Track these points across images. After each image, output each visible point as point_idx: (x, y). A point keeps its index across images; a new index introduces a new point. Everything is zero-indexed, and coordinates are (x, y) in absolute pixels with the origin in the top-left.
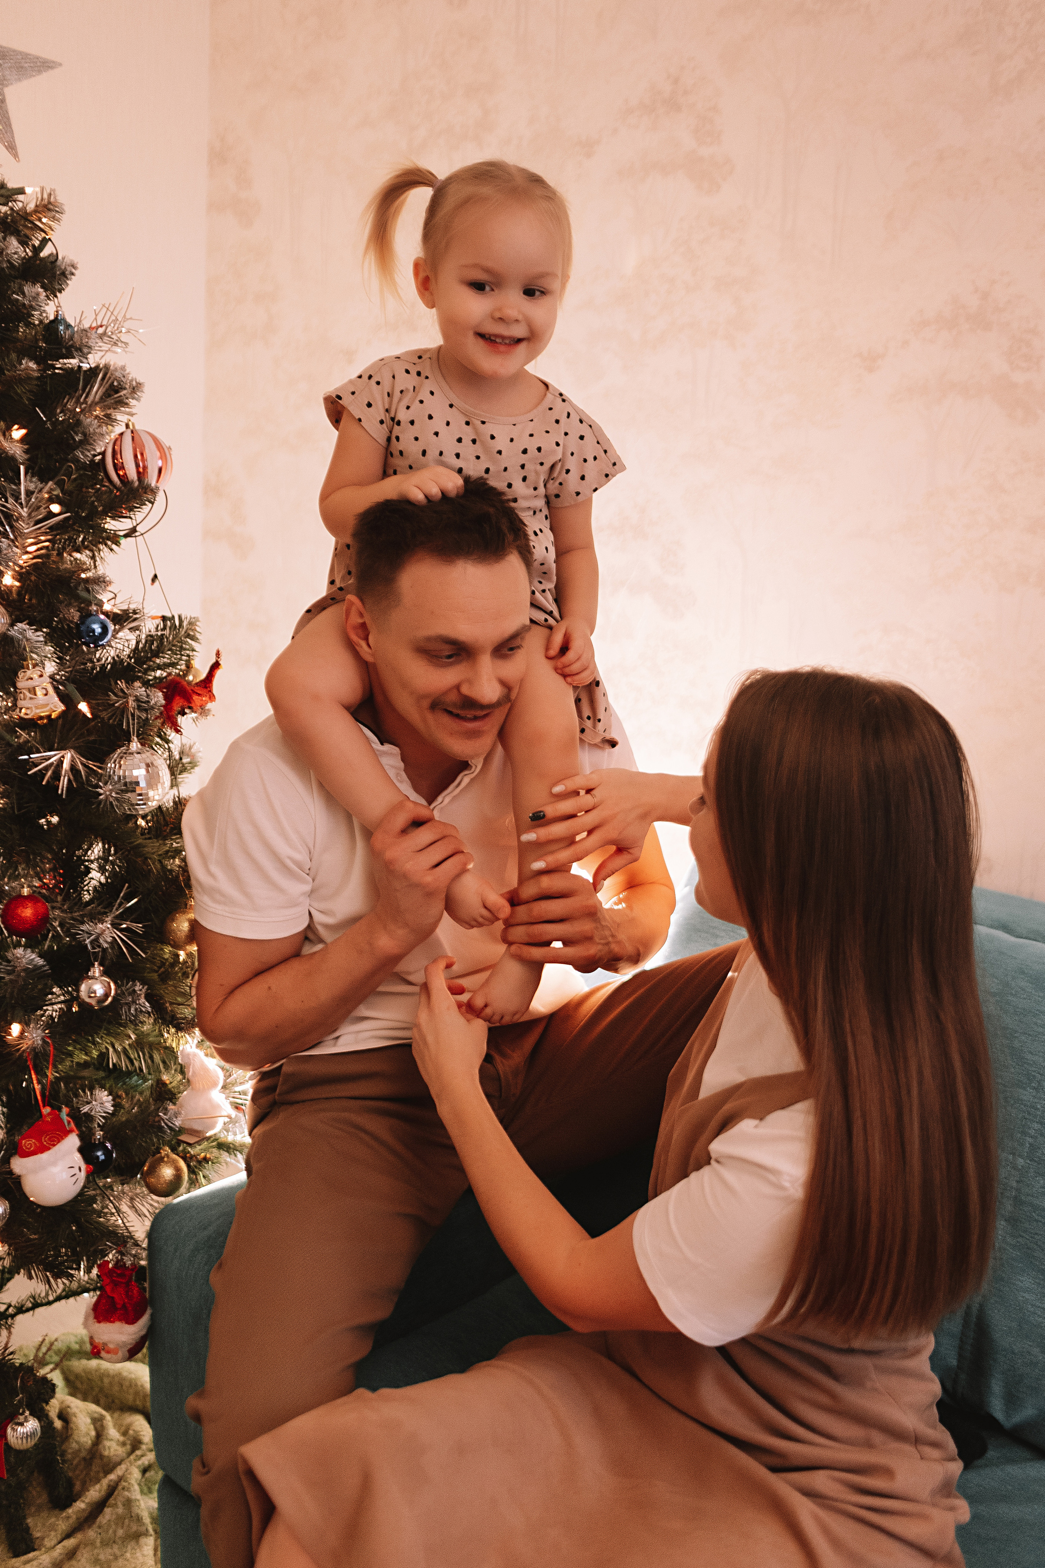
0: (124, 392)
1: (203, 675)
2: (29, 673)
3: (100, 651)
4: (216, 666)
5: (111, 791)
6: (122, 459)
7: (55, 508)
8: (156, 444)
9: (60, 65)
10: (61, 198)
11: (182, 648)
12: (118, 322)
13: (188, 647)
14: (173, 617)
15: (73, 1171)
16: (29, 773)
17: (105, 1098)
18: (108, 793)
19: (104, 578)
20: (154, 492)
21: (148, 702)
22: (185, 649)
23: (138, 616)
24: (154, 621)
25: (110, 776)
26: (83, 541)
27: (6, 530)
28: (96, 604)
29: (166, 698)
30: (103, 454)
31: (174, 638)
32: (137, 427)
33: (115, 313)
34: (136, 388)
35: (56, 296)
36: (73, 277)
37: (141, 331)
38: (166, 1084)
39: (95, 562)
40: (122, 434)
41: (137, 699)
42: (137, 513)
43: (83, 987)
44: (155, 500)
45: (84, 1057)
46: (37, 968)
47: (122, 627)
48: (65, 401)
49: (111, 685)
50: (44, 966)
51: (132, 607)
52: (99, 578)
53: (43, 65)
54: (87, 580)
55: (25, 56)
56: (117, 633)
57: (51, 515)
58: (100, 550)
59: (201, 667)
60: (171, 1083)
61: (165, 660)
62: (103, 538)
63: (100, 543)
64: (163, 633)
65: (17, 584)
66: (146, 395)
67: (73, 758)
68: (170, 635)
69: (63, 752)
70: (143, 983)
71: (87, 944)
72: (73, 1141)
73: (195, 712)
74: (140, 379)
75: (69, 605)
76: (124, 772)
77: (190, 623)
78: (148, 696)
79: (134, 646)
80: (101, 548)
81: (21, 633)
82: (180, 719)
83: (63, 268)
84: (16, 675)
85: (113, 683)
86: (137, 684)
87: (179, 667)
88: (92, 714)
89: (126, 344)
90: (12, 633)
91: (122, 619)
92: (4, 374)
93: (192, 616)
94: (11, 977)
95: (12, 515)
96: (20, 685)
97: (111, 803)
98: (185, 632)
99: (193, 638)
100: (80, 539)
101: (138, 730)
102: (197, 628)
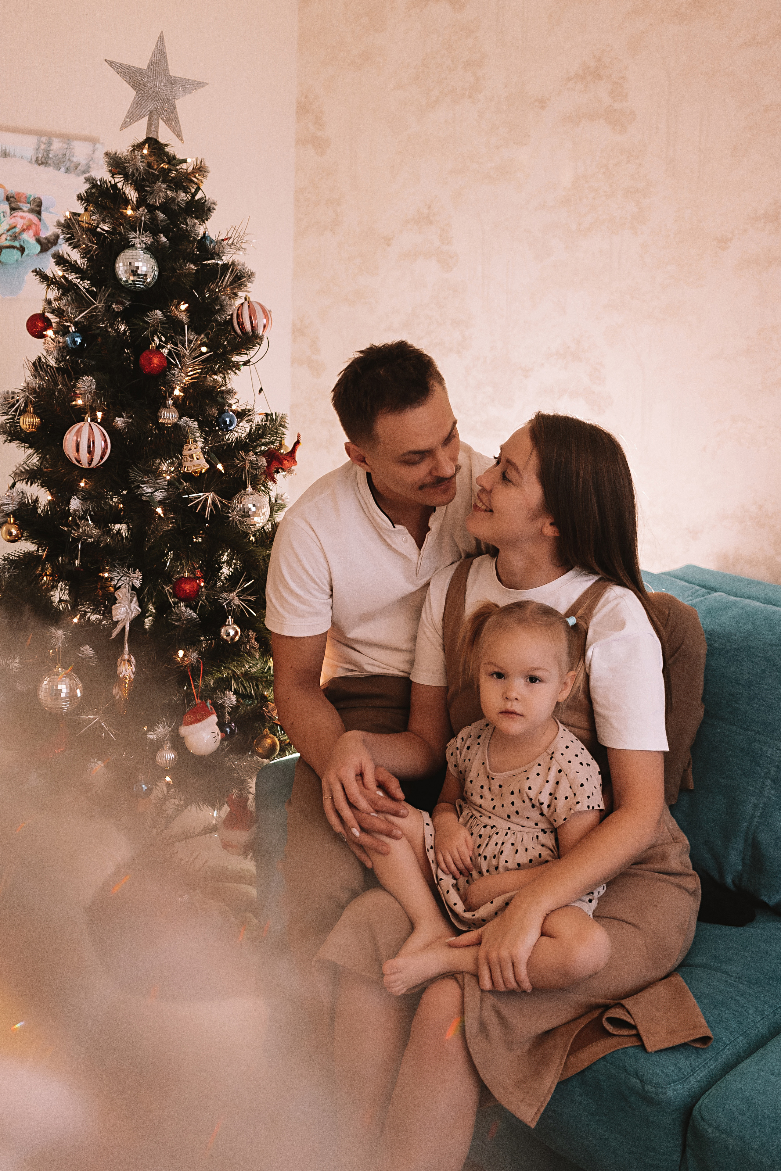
0: (245, 279)
1: (290, 449)
2: (189, 446)
3: (229, 435)
4: (297, 443)
5: (236, 515)
6: (242, 319)
7: (204, 349)
8: (263, 310)
9: (208, 84)
10: (208, 163)
11: (277, 433)
12: (241, 237)
13: (280, 432)
14: (272, 414)
15: (214, 735)
16: (189, 505)
17: (232, 696)
18: (234, 516)
19: (233, 390)
20: (261, 338)
21: (257, 464)
22: (279, 433)
23: (251, 413)
24: (260, 416)
25: (235, 508)
26: (219, 368)
27: (176, 363)
28: (228, 406)
29: (267, 462)
30: (232, 315)
31: (272, 427)
32: (251, 300)
33: (239, 231)
34: (250, 276)
35: (205, 223)
36: (214, 211)
37: (253, 241)
38: (267, 697)
39: (225, 380)
40: (242, 304)
41: (251, 462)
42: (251, 351)
43: (223, 631)
44: (261, 343)
45: (219, 675)
46: (192, 619)
47: (242, 420)
48: (210, 285)
49: (236, 454)
50: (197, 618)
51: (248, 407)
52: (229, 390)
53: (197, 85)
54: (222, 392)
55: (188, 81)
56: (239, 424)
57: (202, 354)
58: (228, 374)
59: (288, 444)
60: (270, 696)
61: (267, 440)
62: (230, 366)
63: (229, 369)
64: (266, 423)
65: (182, 394)
66: (256, 279)
67: (213, 496)
68: (270, 424)
69: (208, 494)
70: (254, 631)
71: (224, 605)
72: (214, 719)
73: (285, 472)
74: (253, 270)
75: (212, 407)
76: (243, 505)
77: (282, 418)
78: (257, 460)
79: (248, 432)
80: (229, 372)
81: (185, 423)
82: (276, 475)
83: (209, 206)
84: (182, 447)
85: (237, 453)
86: (251, 453)
87: (275, 444)
88: (224, 470)
89: (245, 249)
90: (180, 423)
91: (242, 415)
92: (176, 272)
93: (283, 413)
94: (179, 623)
95: (180, 354)
96: (184, 453)
97: (236, 522)
98: (279, 423)
99: (284, 427)
100: (217, 367)
101: (251, 482)
102: (286, 420)
